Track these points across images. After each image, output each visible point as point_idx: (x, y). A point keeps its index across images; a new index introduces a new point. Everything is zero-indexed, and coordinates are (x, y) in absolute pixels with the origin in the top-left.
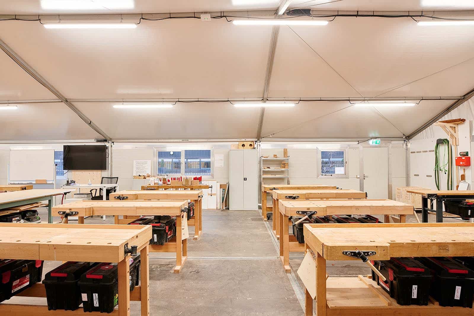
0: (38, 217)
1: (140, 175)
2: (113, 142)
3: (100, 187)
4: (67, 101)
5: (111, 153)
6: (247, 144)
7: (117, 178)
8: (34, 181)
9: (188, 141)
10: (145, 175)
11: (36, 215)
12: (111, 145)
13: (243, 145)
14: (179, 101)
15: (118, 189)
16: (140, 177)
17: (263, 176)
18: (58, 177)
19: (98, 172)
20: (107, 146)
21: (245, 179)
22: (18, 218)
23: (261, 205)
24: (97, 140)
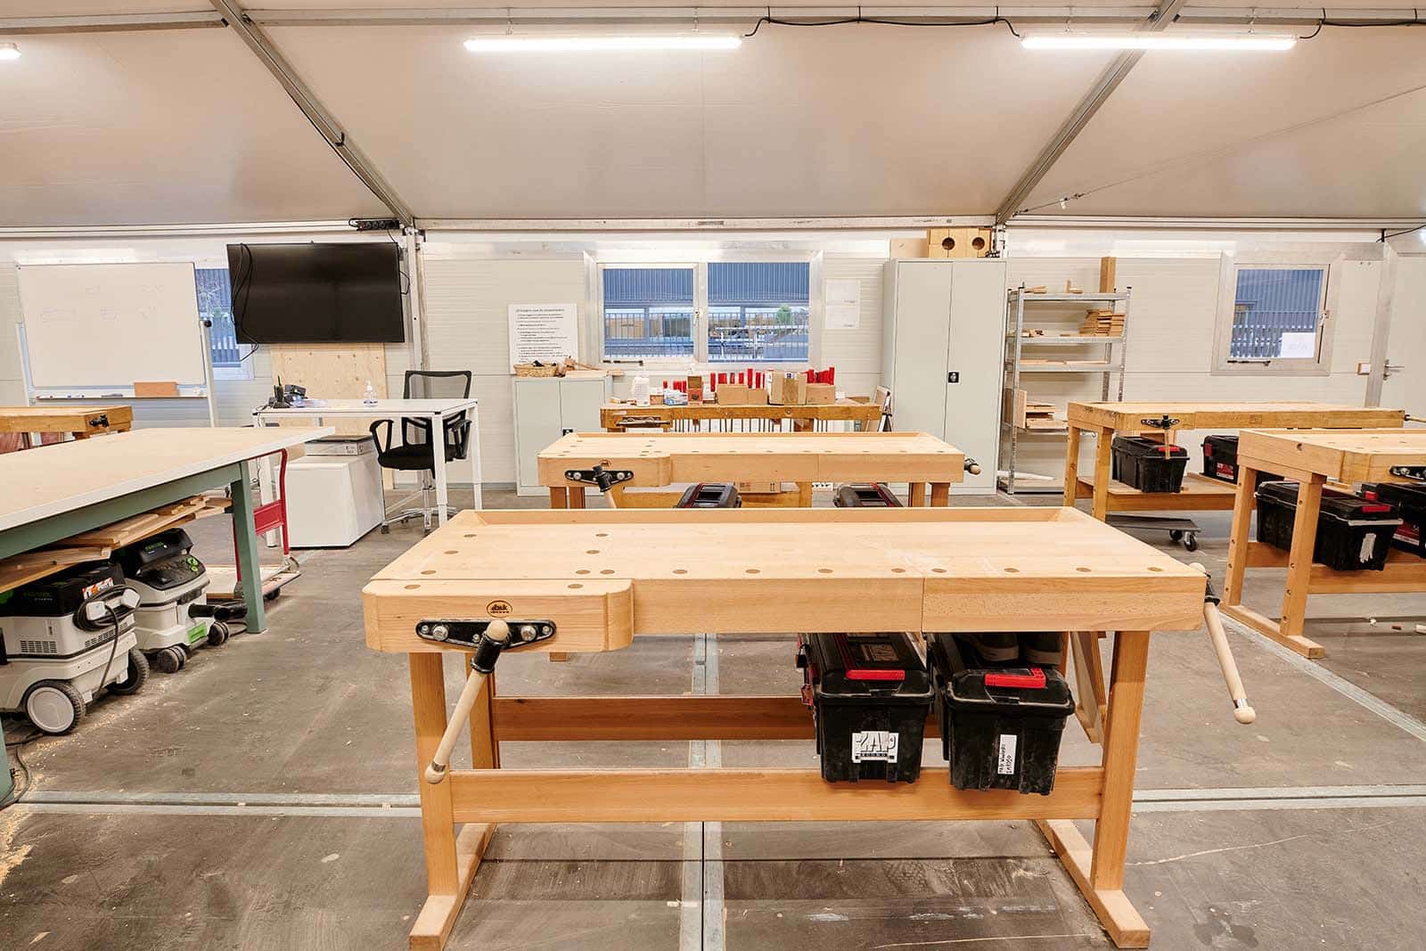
0: (195, 563)
1: (538, 364)
2: (422, 232)
3: (405, 415)
4: (249, 20)
5: (419, 276)
6: (964, 238)
7: (468, 374)
8: (129, 387)
9: (721, 227)
10: (561, 361)
11: (184, 552)
12: (417, 244)
13: (949, 243)
14: (769, 20)
15: (477, 419)
16: (542, 371)
17: (1022, 365)
18: (220, 373)
19: (372, 352)
20: (401, 245)
21: (953, 378)
22: (109, 583)
23: (1006, 474)
24: (359, 224)
